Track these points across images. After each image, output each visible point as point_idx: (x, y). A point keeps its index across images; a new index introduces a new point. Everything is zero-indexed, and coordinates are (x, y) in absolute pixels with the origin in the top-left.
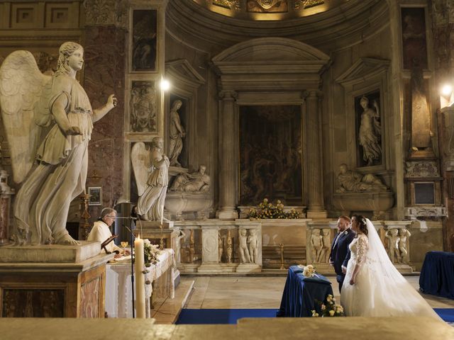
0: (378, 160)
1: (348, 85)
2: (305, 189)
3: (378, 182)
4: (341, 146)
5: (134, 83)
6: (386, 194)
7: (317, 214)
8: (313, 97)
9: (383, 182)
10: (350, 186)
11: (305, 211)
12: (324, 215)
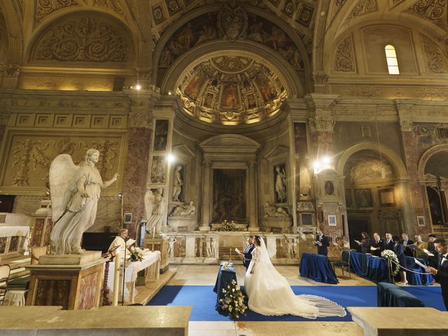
0: (285, 200)
1: (271, 159)
2: (248, 215)
3: (284, 212)
4: (267, 192)
5: (154, 157)
6: (288, 219)
7: (254, 229)
8: (252, 165)
9: (287, 213)
11: (247, 227)
12: (257, 229)
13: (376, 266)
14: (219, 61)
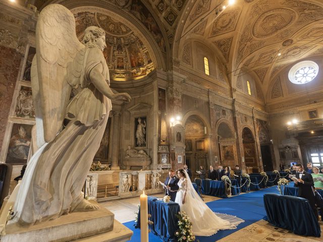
0: (144, 145)
1: (133, 112)
2: (110, 156)
3: (145, 154)
4: (128, 137)
5: (22, 88)
6: (149, 159)
7: (116, 168)
8: (117, 115)
9: (147, 154)
10: (132, 155)
11: (110, 166)
12: (119, 168)
13: (217, 187)
14: (103, 18)
